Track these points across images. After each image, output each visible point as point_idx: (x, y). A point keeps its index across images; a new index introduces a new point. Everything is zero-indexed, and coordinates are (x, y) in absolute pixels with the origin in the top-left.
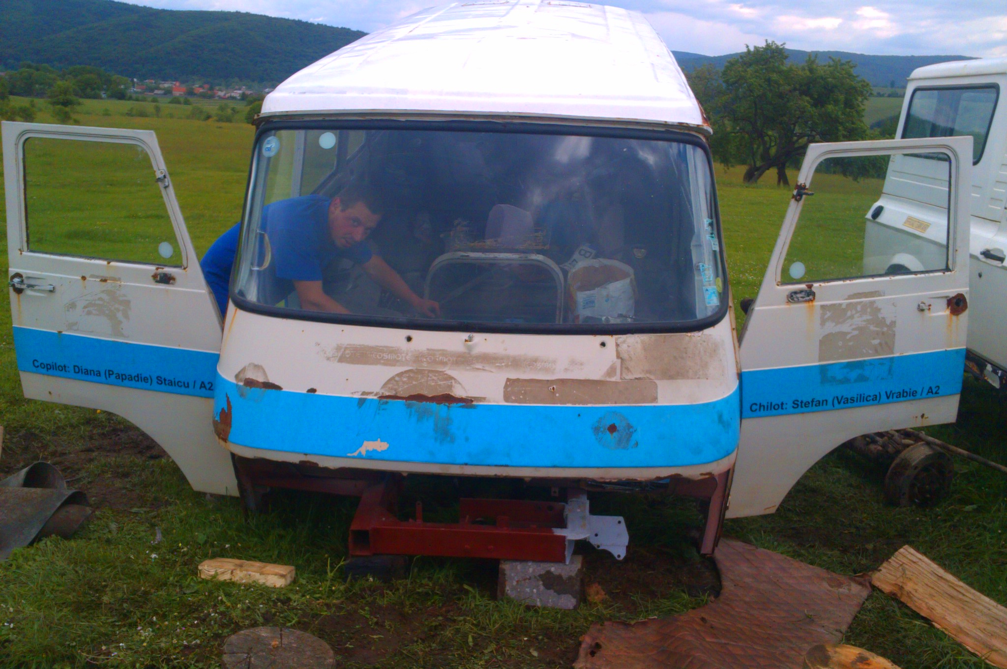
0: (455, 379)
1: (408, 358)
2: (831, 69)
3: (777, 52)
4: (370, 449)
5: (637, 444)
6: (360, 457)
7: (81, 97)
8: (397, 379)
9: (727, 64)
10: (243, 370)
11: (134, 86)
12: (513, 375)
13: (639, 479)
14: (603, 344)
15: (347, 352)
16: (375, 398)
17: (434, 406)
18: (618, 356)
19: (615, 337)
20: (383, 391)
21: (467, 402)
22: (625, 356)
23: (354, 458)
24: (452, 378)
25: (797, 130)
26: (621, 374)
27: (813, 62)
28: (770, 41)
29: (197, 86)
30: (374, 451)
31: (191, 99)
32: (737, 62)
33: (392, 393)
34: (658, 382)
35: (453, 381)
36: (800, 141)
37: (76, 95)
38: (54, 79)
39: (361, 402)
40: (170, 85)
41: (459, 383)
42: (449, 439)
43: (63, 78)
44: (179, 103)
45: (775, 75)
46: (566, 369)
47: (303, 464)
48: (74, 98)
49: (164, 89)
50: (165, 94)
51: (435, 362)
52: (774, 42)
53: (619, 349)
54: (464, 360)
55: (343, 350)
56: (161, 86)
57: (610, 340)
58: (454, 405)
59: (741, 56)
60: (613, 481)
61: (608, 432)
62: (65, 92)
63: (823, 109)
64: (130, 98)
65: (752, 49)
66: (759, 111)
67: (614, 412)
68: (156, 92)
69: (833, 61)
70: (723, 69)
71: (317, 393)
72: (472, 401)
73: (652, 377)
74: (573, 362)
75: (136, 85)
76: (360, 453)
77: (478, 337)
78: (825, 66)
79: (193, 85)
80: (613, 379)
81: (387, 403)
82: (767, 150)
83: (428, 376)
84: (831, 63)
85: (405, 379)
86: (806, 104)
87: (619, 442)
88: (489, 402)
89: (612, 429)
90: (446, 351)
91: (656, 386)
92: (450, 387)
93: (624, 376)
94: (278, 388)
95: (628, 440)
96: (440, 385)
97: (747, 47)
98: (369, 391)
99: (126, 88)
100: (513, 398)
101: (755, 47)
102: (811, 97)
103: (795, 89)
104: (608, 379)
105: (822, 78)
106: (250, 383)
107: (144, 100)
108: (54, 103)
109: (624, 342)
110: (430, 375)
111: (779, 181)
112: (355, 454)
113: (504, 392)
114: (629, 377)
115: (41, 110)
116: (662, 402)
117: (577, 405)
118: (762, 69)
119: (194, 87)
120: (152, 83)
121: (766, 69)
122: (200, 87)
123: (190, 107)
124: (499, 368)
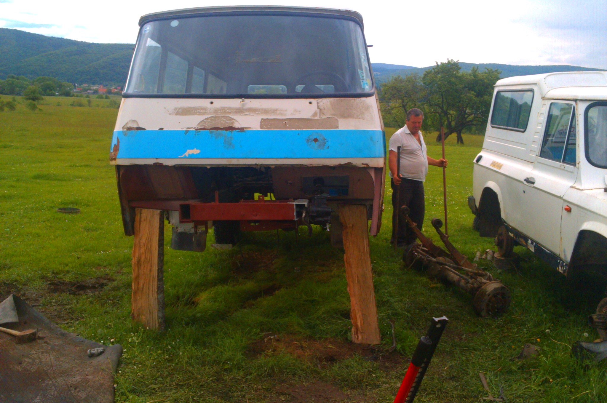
0: (235, 120)
1: (211, 111)
2: (487, 74)
3: (454, 66)
4: (190, 153)
5: (328, 147)
6: (185, 158)
7: (43, 95)
8: (205, 121)
9: (425, 73)
10: (127, 124)
11: (75, 88)
12: (265, 117)
13: (329, 165)
14: (310, 103)
15: (180, 110)
16: (194, 130)
17: (224, 132)
18: (318, 107)
19: (316, 99)
20: (198, 127)
21: (241, 130)
22: (322, 108)
23: (182, 158)
24: (233, 119)
25: (468, 111)
26: (320, 115)
27: (476, 71)
28: (450, 60)
29: (113, 88)
30: (193, 154)
31: (110, 96)
32: (431, 71)
33: (203, 127)
34: (338, 119)
35: (234, 121)
36: (470, 117)
37: (41, 94)
38: (27, 85)
39: (187, 132)
40: (97, 88)
41: (237, 121)
42: (231, 147)
43: (32, 84)
44: (102, 98)
45: (453, 79)
46: (292, 114)
47: (156, 164)
48: (39, 95)
49: (93, 90)
50: (94, 93)
51: (225, 112)
52: (452, 60)
53: (319, 105)
54: (239, 111)
55: (178, 110)
56: (92, 88)
57: (314, 101)
58: (235, 131)
59: (433, 68)
60: (317, 166)
61: (313, 142)
62: (34, 92)
63: (482, 98)
64: (73, 96)
65: (439, 64)
66: (445, 100)
67: (316, 132)
68: (89, 91)
69: (487, 69)
70: (422, 76)
71: (164, 130)
72: (244, 129)
73: (336, 117)
74: (295, 111)
75: (76, 88)
76: (185, 155)
77: (247, 101)
78: (483, 73)
79: (111, 87)
80: (316, 118)
81: (200, 131)
82: (449, 123)
83: (221, 119)
84: (487, 71)
85: (209, 121)
86: (472, 95)
87: (320, 146)
88: (253, 129)
89: (316, 140)
90: (231, 107)
91: (338, 121)
92: (232, 123)
93: (321, 116)
94: (144, 129)
95: (324, 145)
96: (227, 123)
97: (437, 63)
98: (191, 127)
99: (71, 90)
100: (265, 127)
101: (441, 63)
102: (475, 92)
103: (465, 87)
104: (313, 118)
105: (481, 80)
106: (130, 129)
107: (81, 96)
108: (28, 99)
109: (321, 102)
110: (222, 118)
111: (458, 142)
112: (183, 156)
113: (260, 124)
114: (324, 117)
115: (19, 103)
116: (341, 128)
117: (298, 130)
118: (446, 76)
119: (111, 88)
120: (86, 86)
121: (448, 75)
122: (115, 88)
123: (109, 100)
124: (258, 114)
